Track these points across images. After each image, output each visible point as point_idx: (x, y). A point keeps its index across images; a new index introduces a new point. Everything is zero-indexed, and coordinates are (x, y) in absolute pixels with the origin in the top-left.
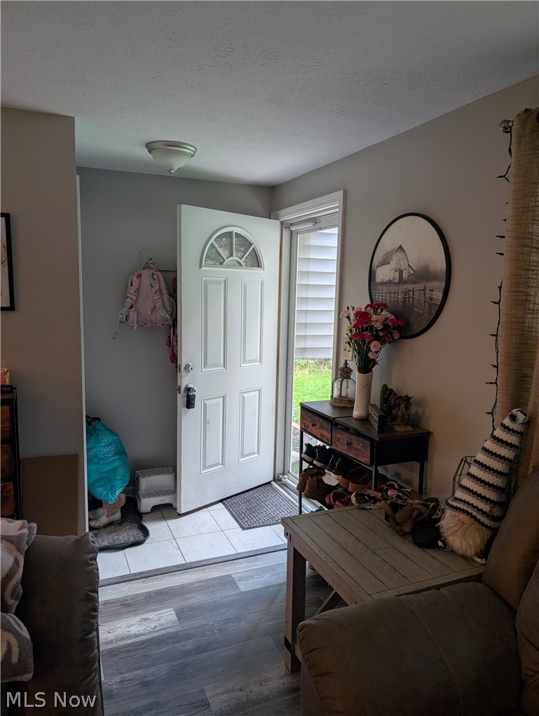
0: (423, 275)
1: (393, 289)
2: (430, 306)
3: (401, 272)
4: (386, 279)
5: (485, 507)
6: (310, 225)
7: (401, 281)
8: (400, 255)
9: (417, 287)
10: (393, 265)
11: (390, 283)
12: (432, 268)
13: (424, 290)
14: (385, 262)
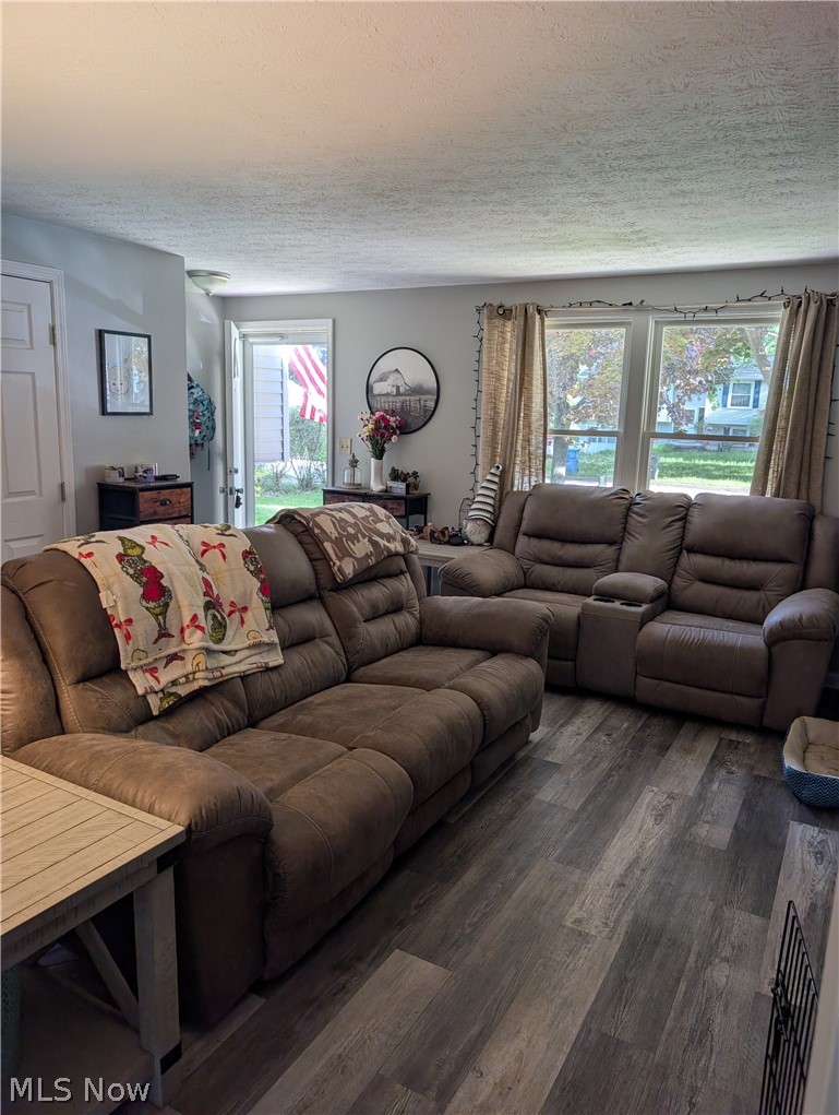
0: (418, 390)
1: (390, 399)
2: (425, 411)
3: (398, 388)
4: (384, 392)
5: (489, 516)
6: (278, 339)
7: (398, 394)
8: (396, 375)
9: (413, 398)
10: (390, 381)
11: (388, 395)
12: (425, 386)
13: (420, 400)
14: (383, 379)
